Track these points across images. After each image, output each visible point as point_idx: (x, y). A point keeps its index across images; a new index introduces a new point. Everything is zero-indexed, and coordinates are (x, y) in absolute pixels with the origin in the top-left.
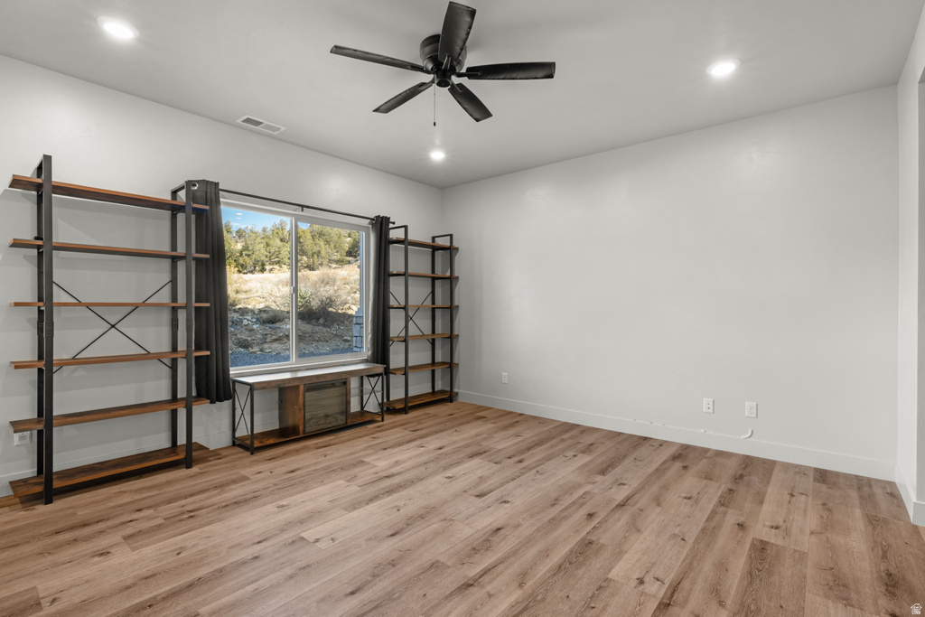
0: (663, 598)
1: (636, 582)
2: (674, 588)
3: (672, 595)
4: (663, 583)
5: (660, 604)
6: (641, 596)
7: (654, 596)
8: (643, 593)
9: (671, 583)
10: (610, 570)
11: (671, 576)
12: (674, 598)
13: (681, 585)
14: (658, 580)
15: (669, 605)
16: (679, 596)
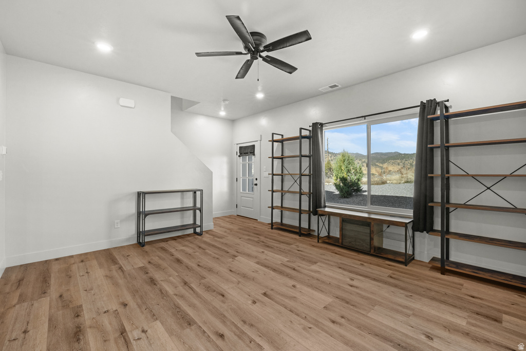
0: (127, 334)
1: (146, 329)
2: (127, 343)
3: (124, 339)
4: (134, 340)
5: (125, 331)
6: (136, 327)
7: (131, 331)
8: (137, 328)
9: (131, 344)
10: (162, 324)
11: (135, 347)
12: (122, 339)
13: (126, 347)
14: (138, 339)
15: (122, 334)
16: (121, 341)
